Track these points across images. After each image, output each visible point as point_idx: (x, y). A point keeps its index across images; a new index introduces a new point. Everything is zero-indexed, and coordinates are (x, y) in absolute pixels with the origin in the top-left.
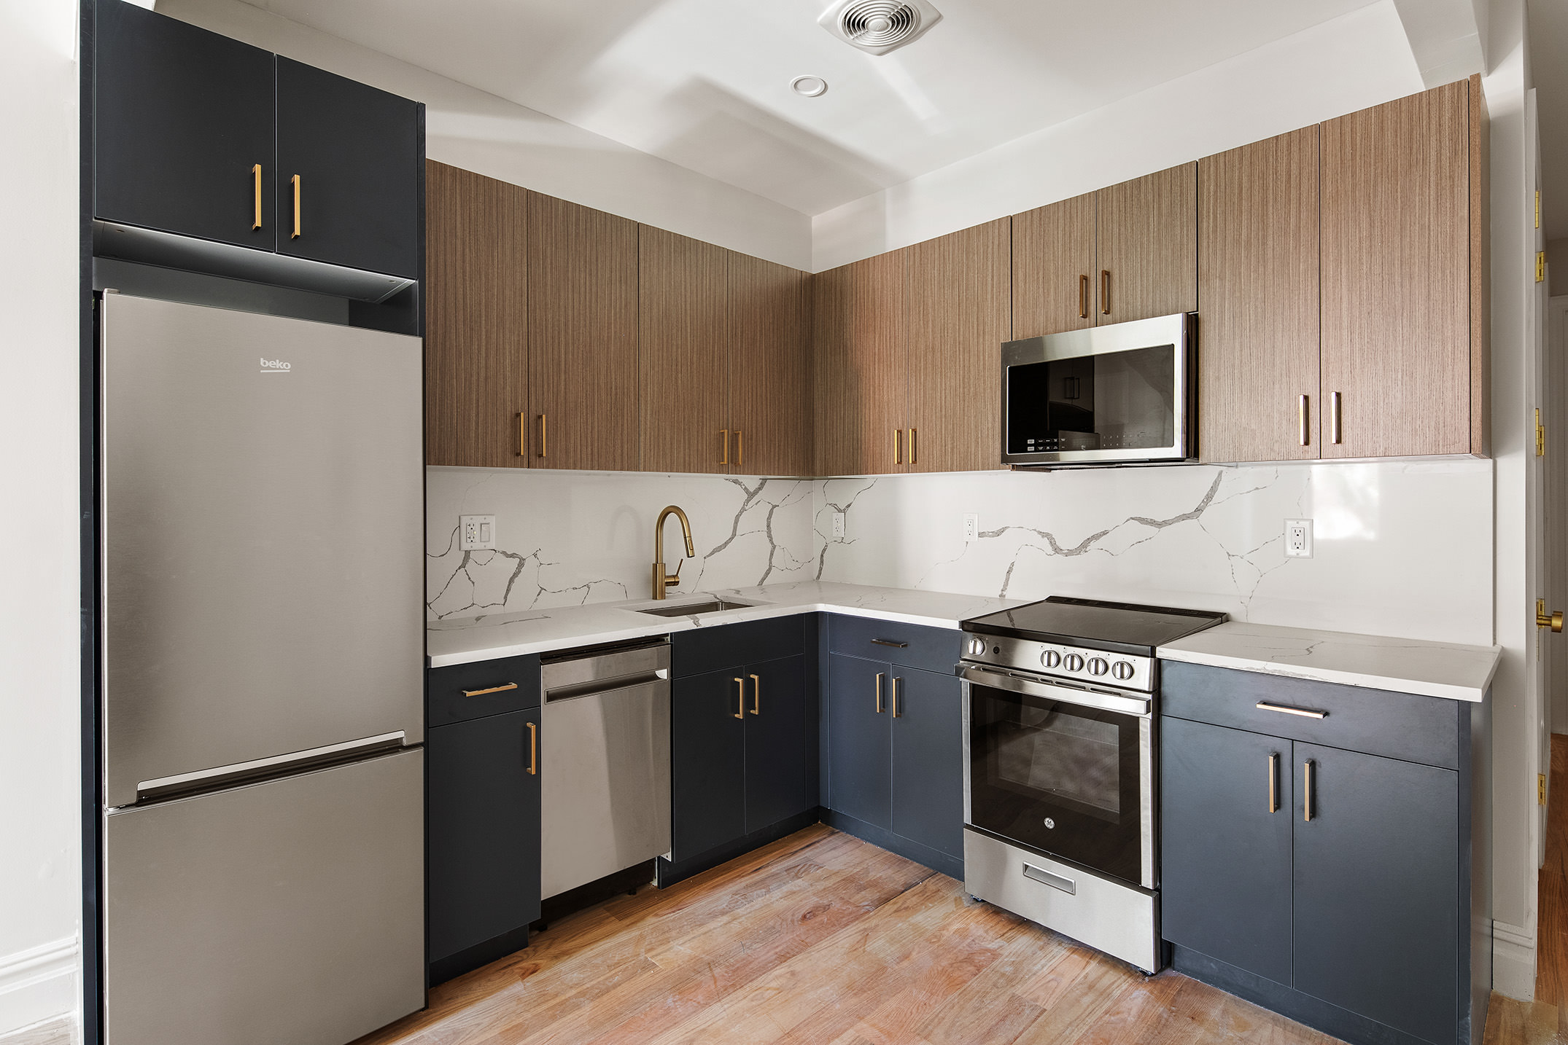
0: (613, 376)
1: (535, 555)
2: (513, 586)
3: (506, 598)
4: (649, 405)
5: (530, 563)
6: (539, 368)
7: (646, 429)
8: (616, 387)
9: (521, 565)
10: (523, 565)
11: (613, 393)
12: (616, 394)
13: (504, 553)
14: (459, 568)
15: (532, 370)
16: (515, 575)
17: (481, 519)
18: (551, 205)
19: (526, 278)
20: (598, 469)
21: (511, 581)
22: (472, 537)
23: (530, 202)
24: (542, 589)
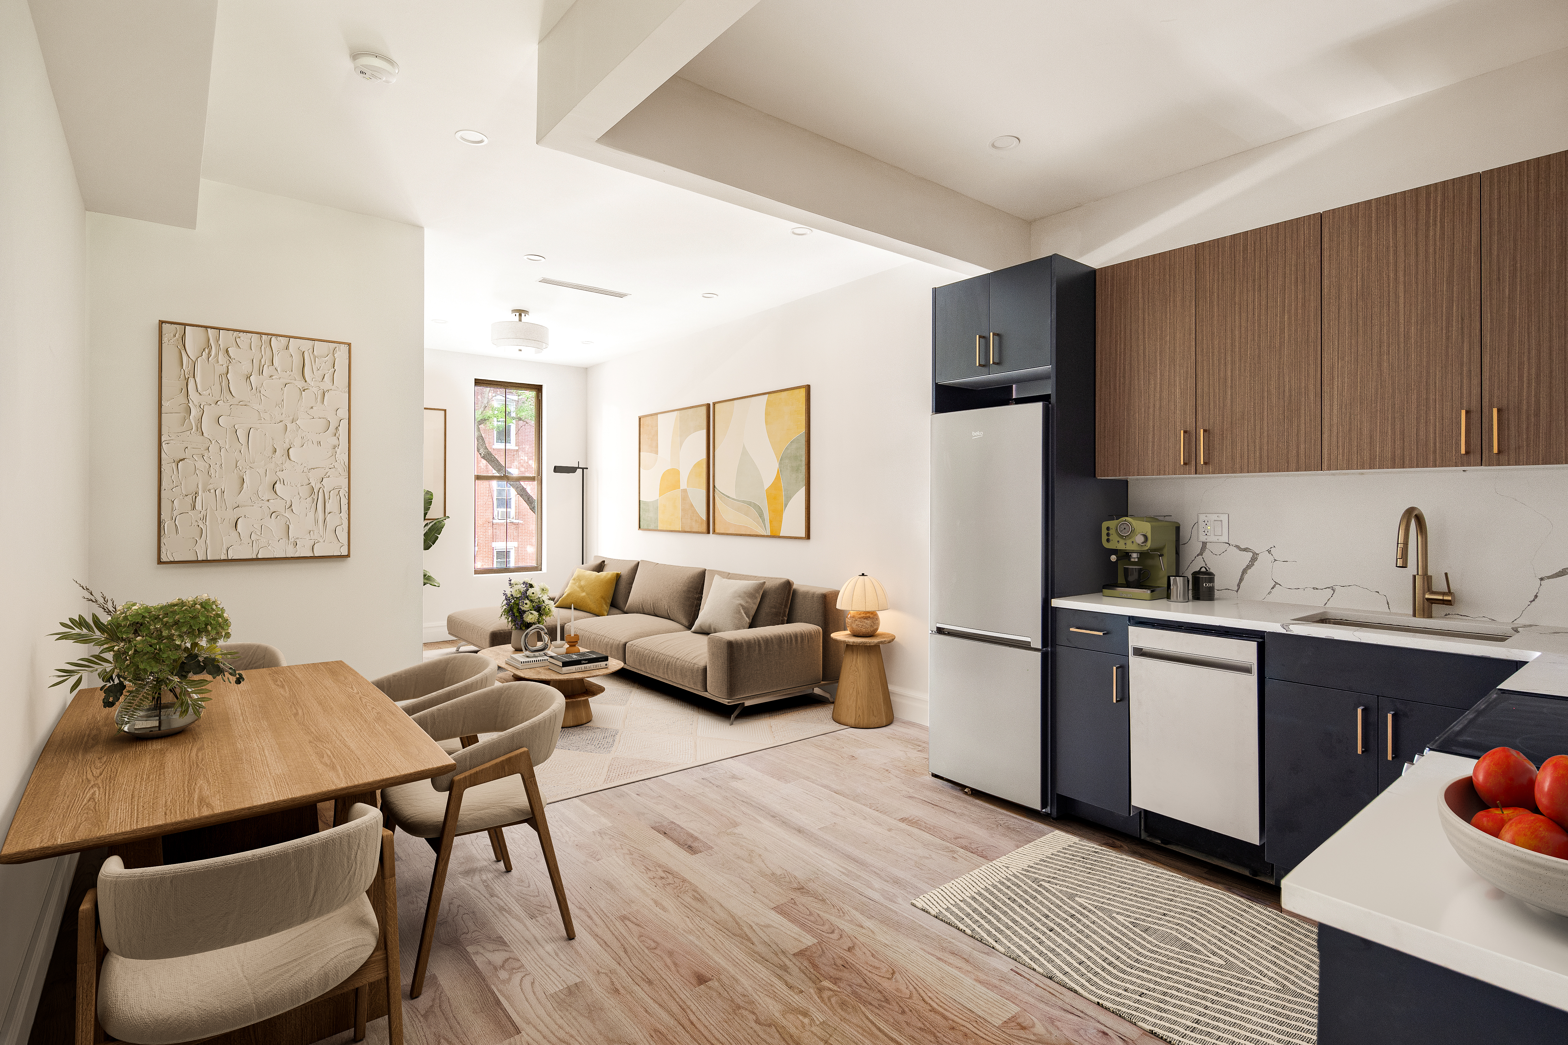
0: (1287, 379)
1: (1269, 552)
2: (1246, 577)
3: (1239, 585)
4: (1335, 400)
5: (1264, 558)
6: (1206, 389)
7: (1331, 426)
8: (1290, 390)
9: (1254, 558)
10: (1257, 559)
11: (1287, 394)
12: (1290, 396)
13: (1237, 547)
14: (1198, 555)
15: (1199, 391)
16: (1249, 567)
17: (1214, 517)
18: (1218, 247)
19: (1194, 318)
20: (1268, 472)
21: (1244, 572)
22: (1206, 531)
23: (1198, 254)
24: (1276, 583)
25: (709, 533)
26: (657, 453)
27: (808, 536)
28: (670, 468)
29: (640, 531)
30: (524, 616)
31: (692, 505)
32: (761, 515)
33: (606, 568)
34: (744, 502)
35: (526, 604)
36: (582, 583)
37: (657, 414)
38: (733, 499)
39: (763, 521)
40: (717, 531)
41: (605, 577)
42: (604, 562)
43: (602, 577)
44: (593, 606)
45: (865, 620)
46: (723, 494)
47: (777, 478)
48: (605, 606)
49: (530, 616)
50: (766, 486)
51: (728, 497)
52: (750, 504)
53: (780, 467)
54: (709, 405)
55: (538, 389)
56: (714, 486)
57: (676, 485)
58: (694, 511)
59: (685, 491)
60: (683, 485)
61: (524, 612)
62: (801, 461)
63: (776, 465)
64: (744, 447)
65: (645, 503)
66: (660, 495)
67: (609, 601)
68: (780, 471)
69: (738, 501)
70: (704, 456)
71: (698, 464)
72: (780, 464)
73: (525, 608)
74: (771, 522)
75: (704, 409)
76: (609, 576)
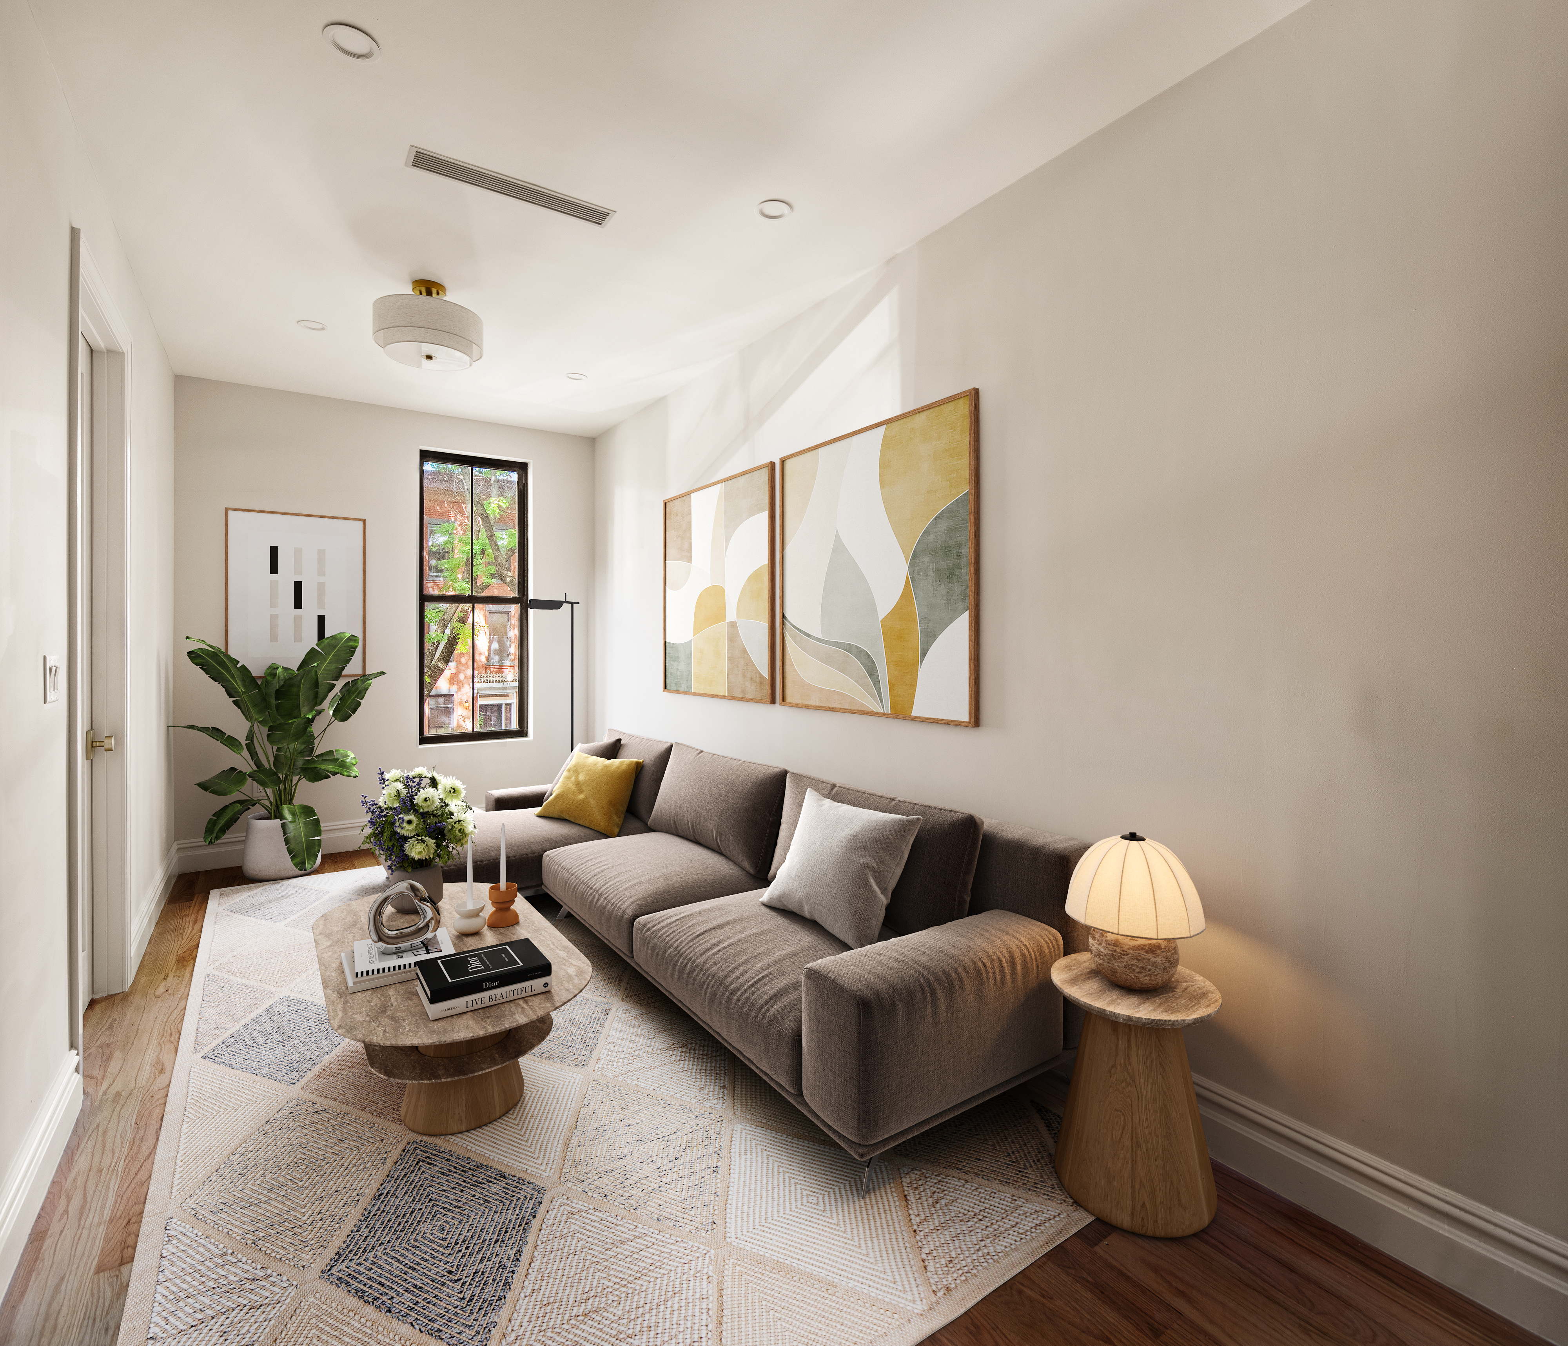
25: (773, 701)
26: (689, 560)
27: (976, 720)
28: (709, 584)
29: (667, 694)
30: (406, 846)
31: (745, 651)
32: (872, 671)
33: (624, 752)
34: (837, 644)
35: (410, 822)
36: (581, 777)
37: (689, 494)
38: (818, 640)
39: (877, 683)
40: (789, 699)
41: (618, 768)
42: (619, 740)
43: (613, 768)
44: (598, 818)
45: (1150, 956)
46: (798, 629)
47: (905, 596)
48: (615, 817)
49: (419, 848)
50: (882, 614)
51: (808, 635)
52: (849, 648)
53: (912, 572)
54: (772, 465)
55: (522, 468)
56: (783, 616)
57: (719, 615)
58: (749, 663)
59: (733, 625)
60: (731, 615)
61: (405, 839)
62: (959, 556)
63: (903, 569)
64: (837, 537)
65: (674, 646)
66: (695, 633)
67: (623, 808)
68: (913, 578)
69: (826, 642)
70: (765, 560)
71: (754, 577)
72: (912, 565)
73: (407, 830)
74: (892, 685)
75: (764, 475)
76: (624, 767)
